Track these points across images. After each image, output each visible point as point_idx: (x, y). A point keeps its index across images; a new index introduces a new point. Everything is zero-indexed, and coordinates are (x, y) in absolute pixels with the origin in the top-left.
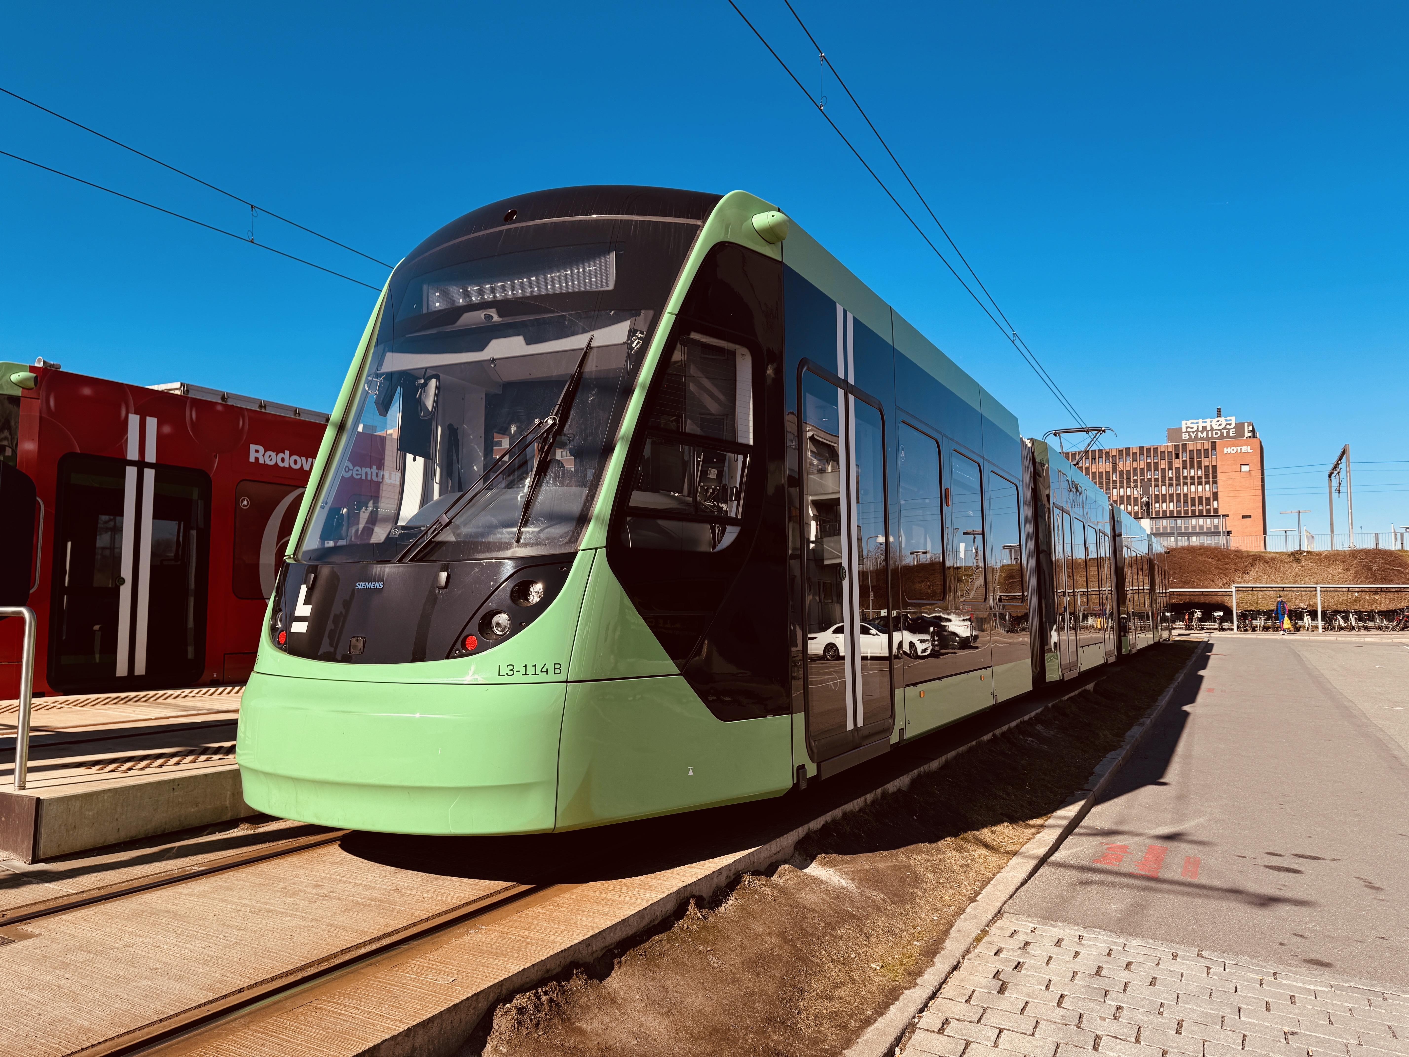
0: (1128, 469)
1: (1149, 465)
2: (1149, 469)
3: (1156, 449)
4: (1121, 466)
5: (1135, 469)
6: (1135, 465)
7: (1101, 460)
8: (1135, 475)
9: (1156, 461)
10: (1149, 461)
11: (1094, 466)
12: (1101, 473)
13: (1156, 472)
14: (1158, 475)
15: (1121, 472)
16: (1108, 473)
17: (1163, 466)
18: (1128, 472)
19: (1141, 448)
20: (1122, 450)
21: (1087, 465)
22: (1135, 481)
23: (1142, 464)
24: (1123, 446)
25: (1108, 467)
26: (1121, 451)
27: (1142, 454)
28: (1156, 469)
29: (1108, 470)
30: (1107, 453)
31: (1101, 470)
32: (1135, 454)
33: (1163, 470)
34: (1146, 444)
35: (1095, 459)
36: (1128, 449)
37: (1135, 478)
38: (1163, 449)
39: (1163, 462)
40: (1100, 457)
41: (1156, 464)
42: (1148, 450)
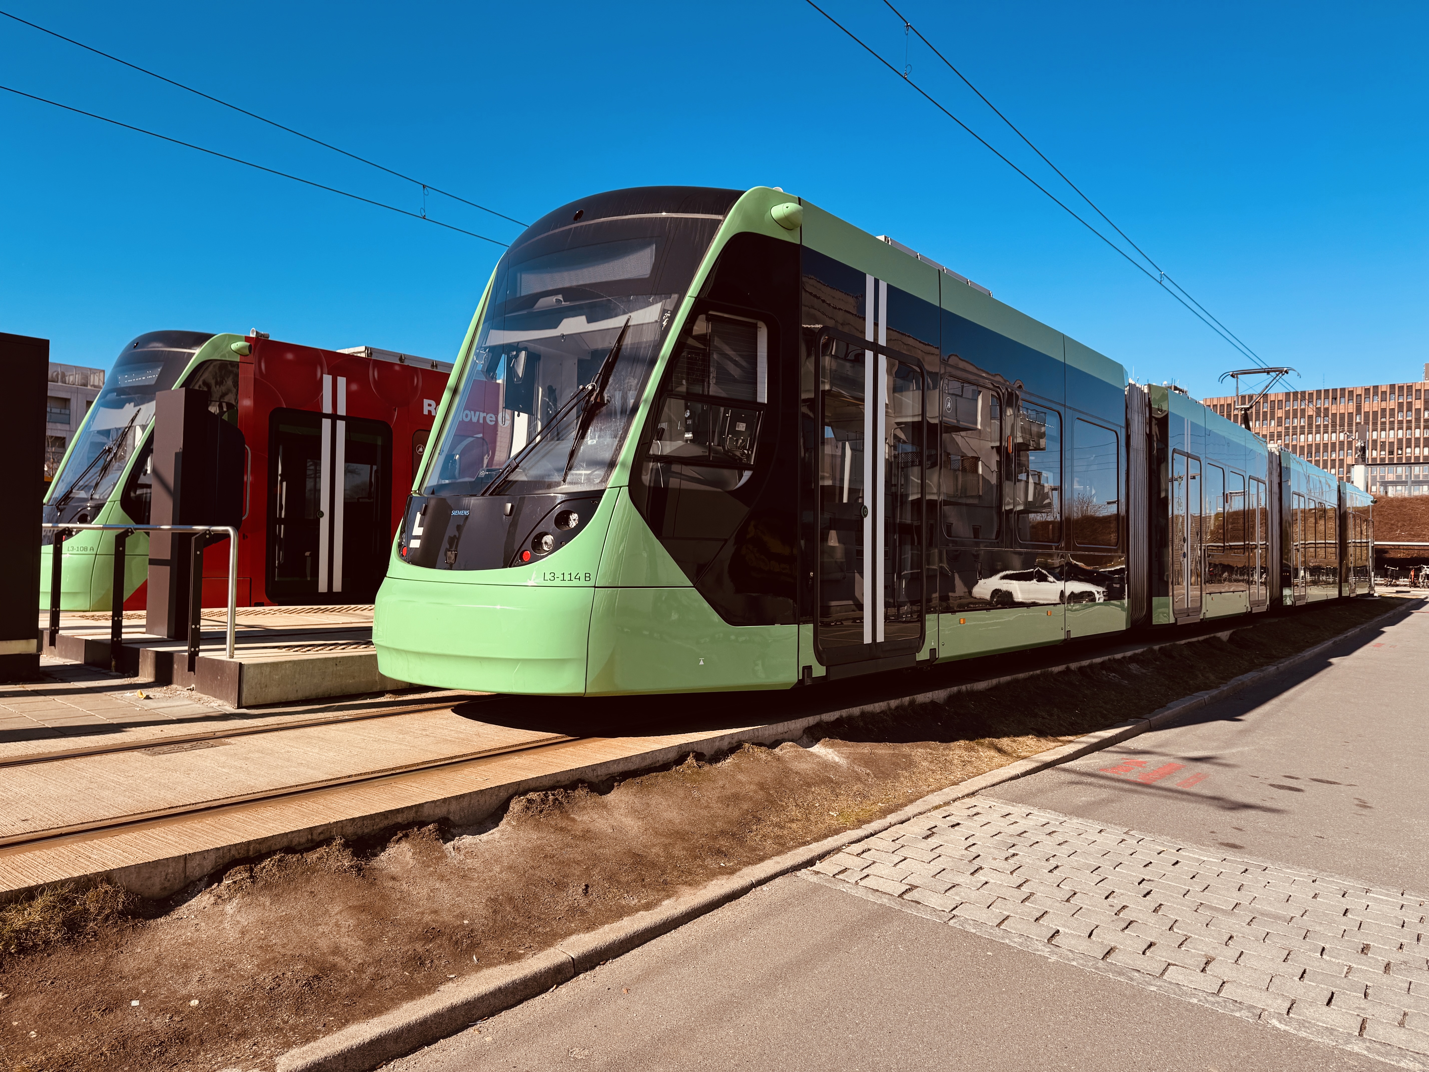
0: (1375, 409)
1: (1400, 405)
2: (1401, 410)
3: (1410, 388)
4: (1366, 407)
5: (1384, 410)
6: (1384, 405)
7: (1343, 400)
8: (1384, 416)
9: (1410, 400)
10: (1401, 401)
11: (1334, 406)
12: (1342, 416)
13: (1409, 413)
14: (1412, 417)
15: (1367, 414)
16: (1350, 415)
17: (1418, 407)
18: (1375, 413)
19: (1392, 387)
20: (1369, 389)
21: (1326, 406)
22: (1383, 423)
23: (1392, 404)
24: (1369, 384)
25: (1352, 407)
26: (1367, 390)
27: (1392, 392)
28: (1409, 409)
29: (1350, 411)
30: (1351, 393)
31: (1342, 411)
32: (1384, 393)
33: (1418, 411)
34: (1398, 382)
35: (1336, 399)
36: (1376, 388)
37: (1383, 420)
38: (1418, 387)
39: (1418, 401)
40: (1343, 396)
41: (1410, 404)
42: (1401, 388)
